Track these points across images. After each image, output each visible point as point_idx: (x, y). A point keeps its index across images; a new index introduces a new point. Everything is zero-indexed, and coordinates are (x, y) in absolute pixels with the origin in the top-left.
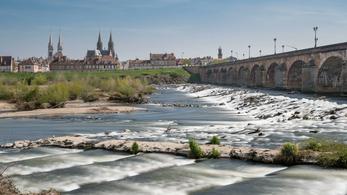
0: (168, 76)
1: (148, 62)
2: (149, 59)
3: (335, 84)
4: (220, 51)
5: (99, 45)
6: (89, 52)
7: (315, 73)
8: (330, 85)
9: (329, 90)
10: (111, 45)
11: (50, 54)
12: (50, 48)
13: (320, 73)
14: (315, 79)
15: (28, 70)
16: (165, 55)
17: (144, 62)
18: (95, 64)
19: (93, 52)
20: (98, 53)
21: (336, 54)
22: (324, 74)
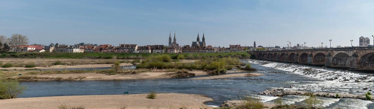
0: (240, 56)
1: (229, 49)
2: (229, 47)
3: (339, 64)
4: (255, 43)
5: (198, 39)
6: (193, 43)
7: (331, 59)
8: (337, 64)
9: (337, 66)
10: (203, 39)
11: (170, 43)
12: (170, 39)
13: (333, 59)
14: (331, 62)
15: (172, 52)
16: (237, 46)
17: (227, 49)
18: (204, 49)
19: (196, 43)
20: (198, 43)
21: (343, 52)
22: (335, 60)
